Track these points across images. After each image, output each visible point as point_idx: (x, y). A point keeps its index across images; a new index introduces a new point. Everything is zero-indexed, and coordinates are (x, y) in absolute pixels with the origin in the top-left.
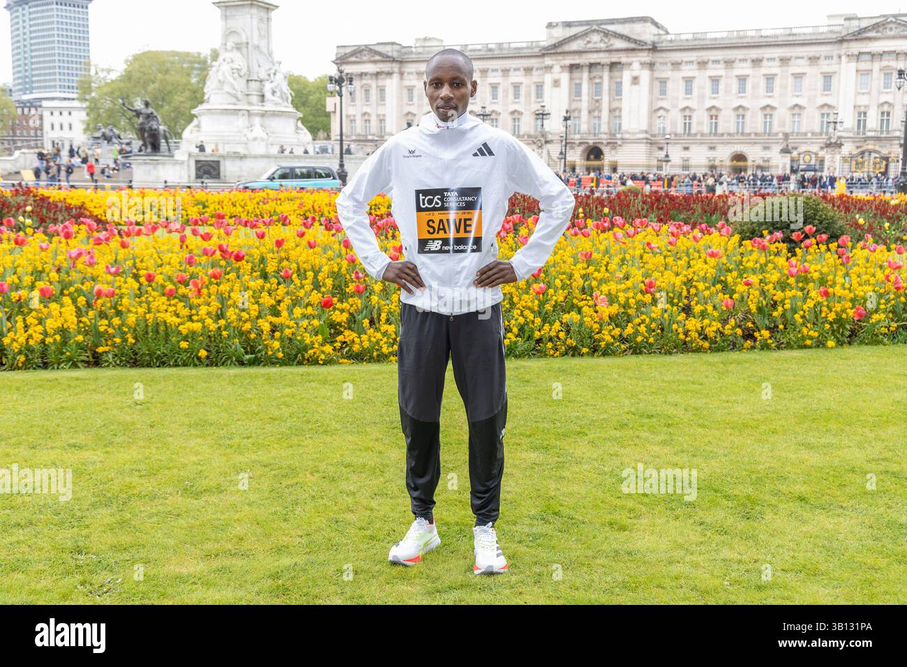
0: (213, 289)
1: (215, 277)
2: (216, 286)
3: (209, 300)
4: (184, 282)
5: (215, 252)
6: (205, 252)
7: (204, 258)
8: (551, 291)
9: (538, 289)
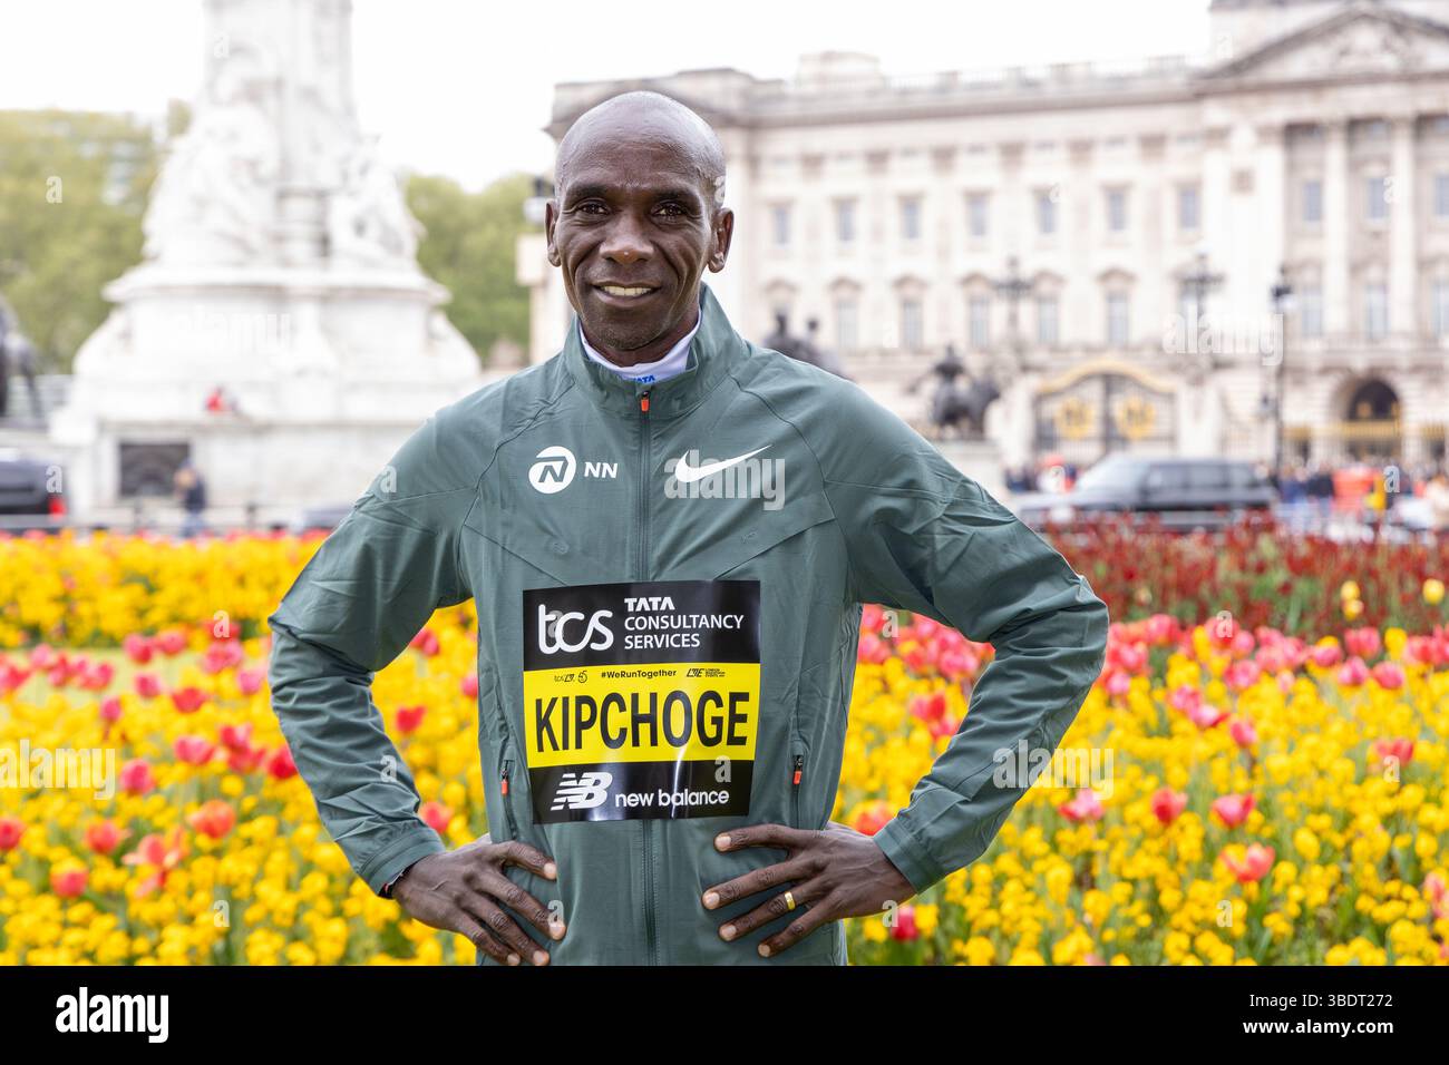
0: (203, 869)
1: (211, 830)
2: (210, 862)
3: (192, 906)
4: (109, 849)
5: (208, 757)
6: (184, 752)
7: (180, 769)
8: (1285, 870)
9: (1244, 867)
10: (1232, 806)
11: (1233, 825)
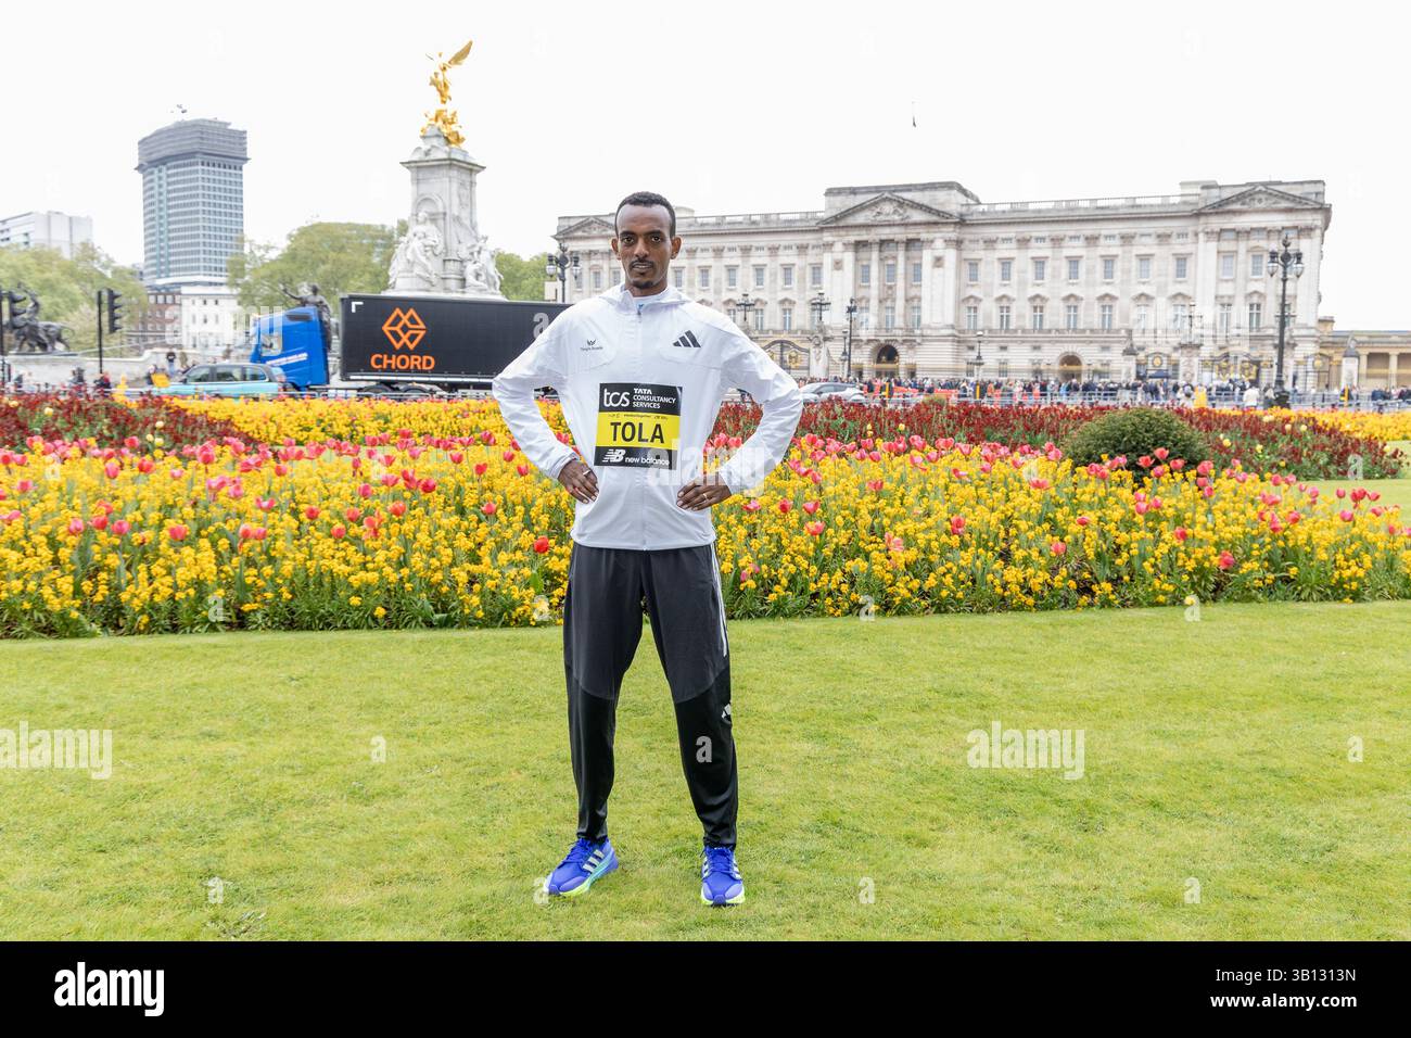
0: (394, 528)
2: (398, 525)
3: (390, 542)
4: (356, 520)
5: (396, 481)
6: (385, 481)
7: (384, 488)
8: (831, 531)
9: (814, 529)
10: (810, 505)
11: (811, 513)
